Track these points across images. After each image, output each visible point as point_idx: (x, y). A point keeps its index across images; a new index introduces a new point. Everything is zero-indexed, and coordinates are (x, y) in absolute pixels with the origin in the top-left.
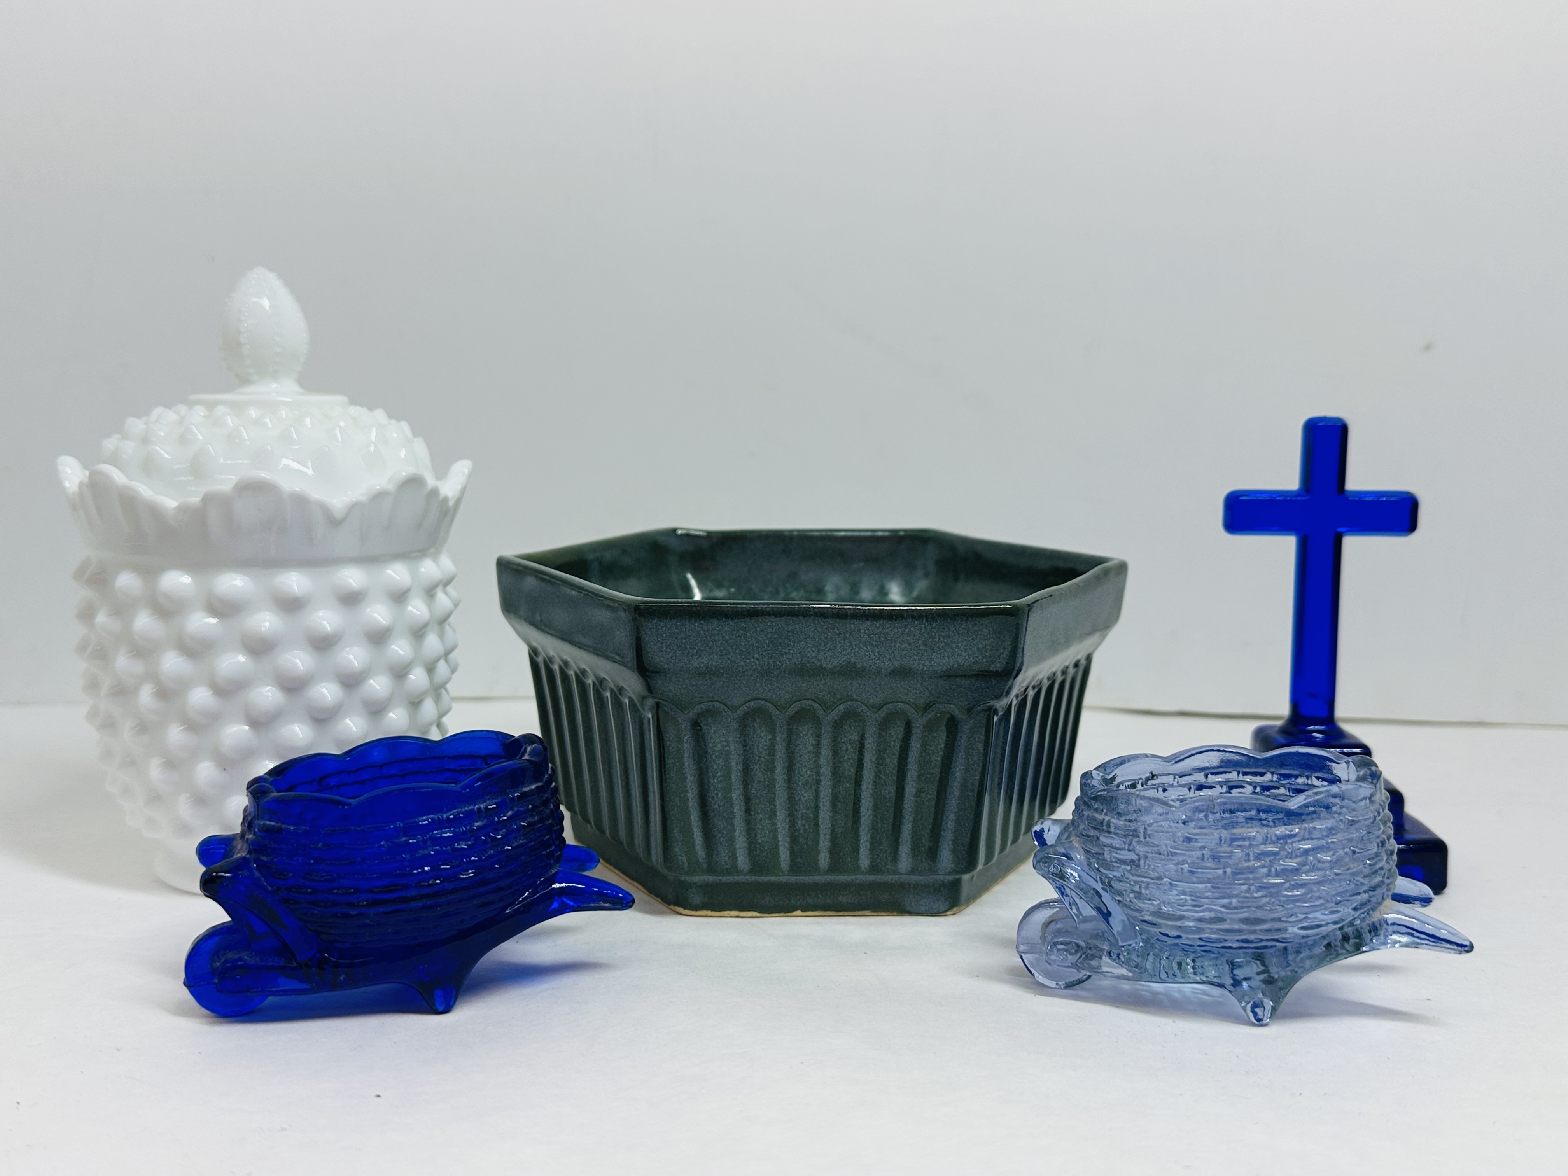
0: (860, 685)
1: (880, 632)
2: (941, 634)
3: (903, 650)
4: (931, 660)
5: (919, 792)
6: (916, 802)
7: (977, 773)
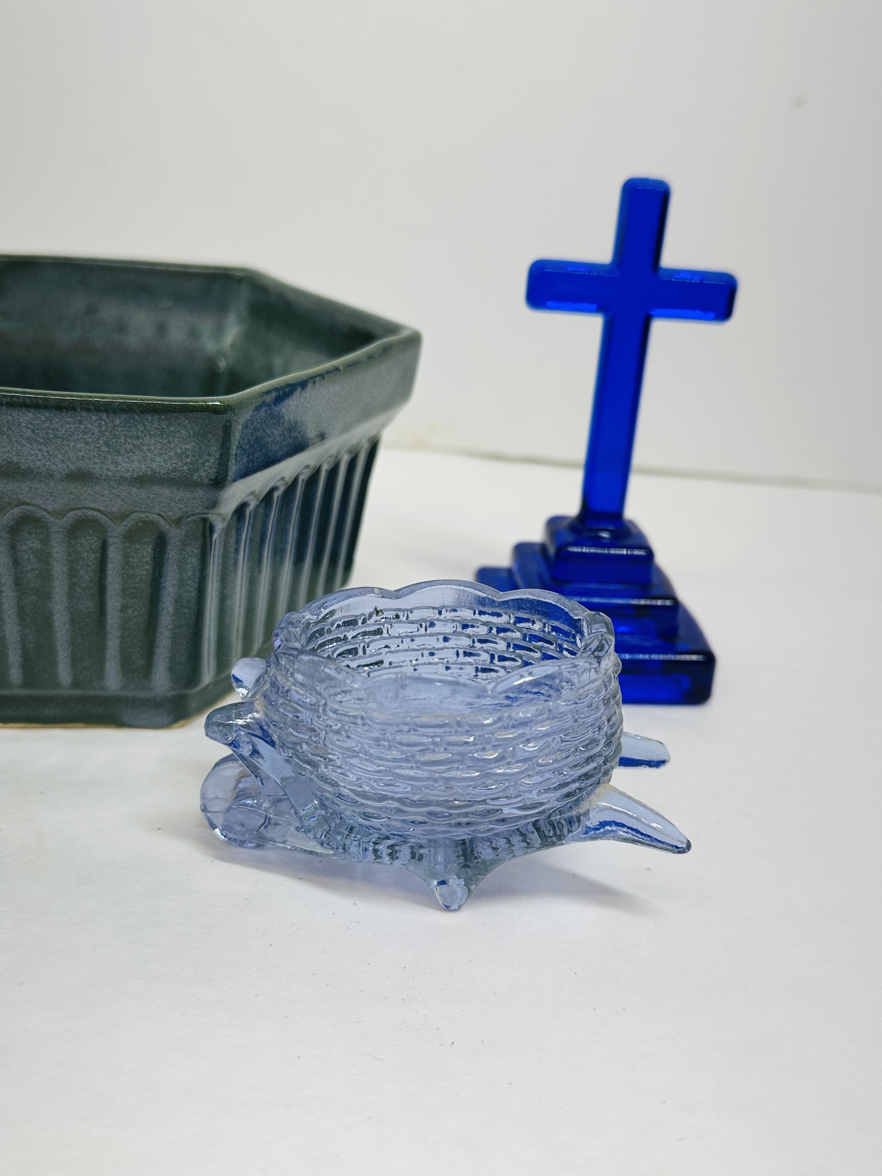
0: (30, 488)
1: (47, 427)
2: (128, 433)
3: (80, 451)
4: (117, 464)
5: (124, 608)
6: (123, 617)
7: (192, 589)
